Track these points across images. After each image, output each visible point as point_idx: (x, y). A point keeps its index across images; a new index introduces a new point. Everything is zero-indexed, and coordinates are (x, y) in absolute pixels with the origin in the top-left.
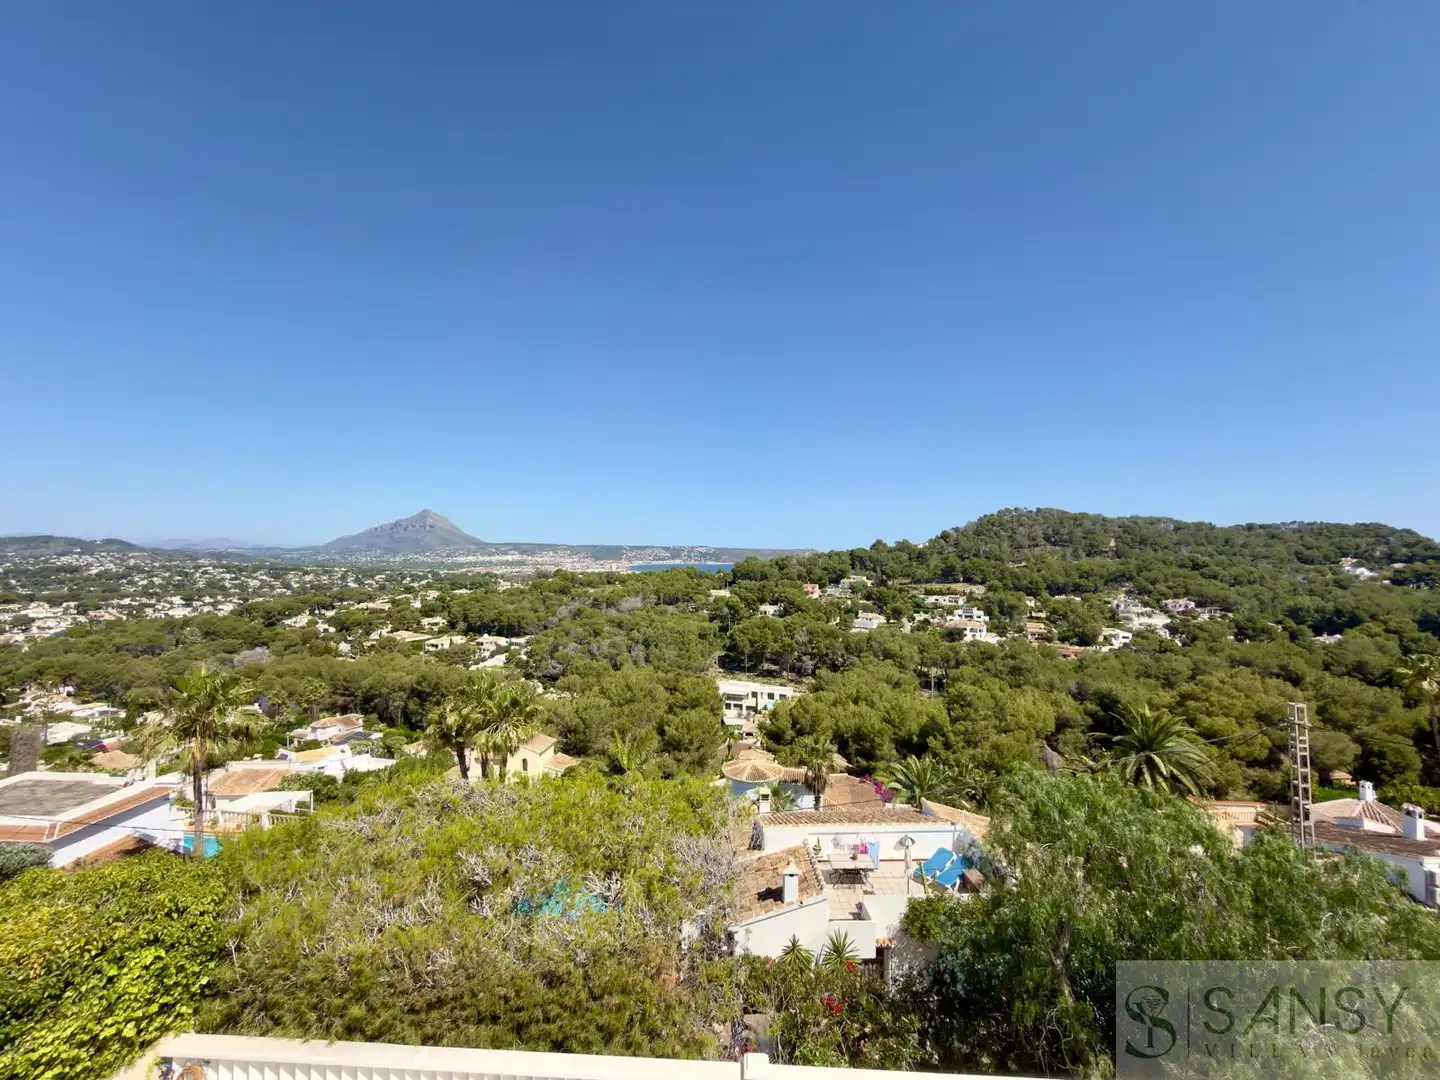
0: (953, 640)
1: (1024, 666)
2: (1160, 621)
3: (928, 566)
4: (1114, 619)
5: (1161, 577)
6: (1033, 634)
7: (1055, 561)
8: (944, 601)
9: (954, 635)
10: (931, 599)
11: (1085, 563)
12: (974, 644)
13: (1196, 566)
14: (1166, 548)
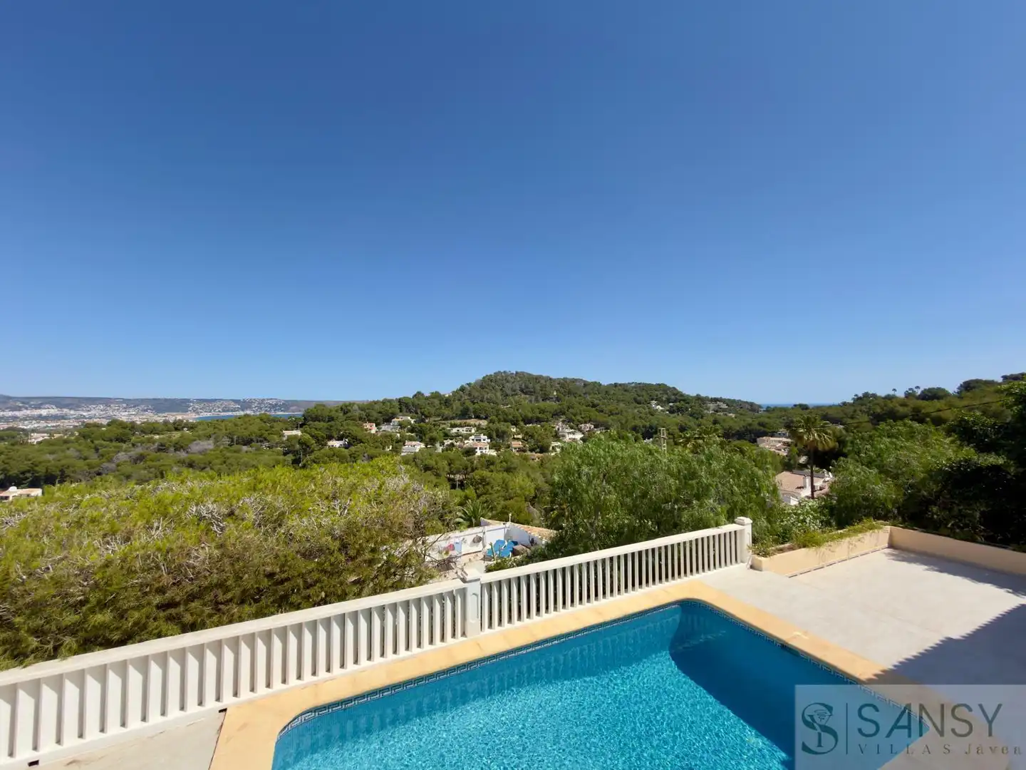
0: (469, 455)
1: (512, 466)
2: (579, 436)
3: (452, 408)
4: (557, 437)
5: (578, 411)
6: (515, 449)
7: (527, 404)
8: (463, 431)
9: (470, 452)
10: (455, 430)
11: (542, 404)
12: (483, 456)
13: (594, 406)
14: (580, 396)
